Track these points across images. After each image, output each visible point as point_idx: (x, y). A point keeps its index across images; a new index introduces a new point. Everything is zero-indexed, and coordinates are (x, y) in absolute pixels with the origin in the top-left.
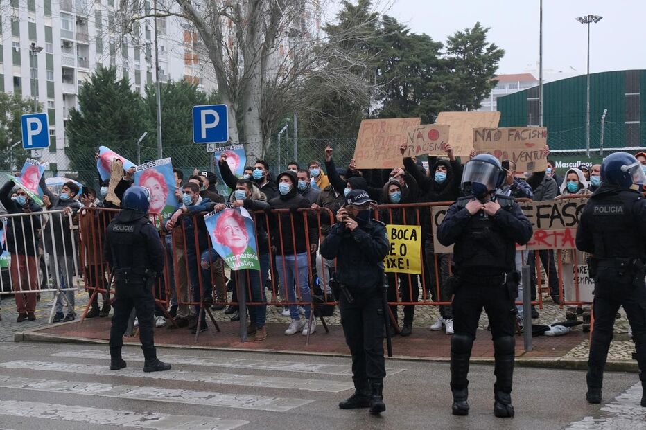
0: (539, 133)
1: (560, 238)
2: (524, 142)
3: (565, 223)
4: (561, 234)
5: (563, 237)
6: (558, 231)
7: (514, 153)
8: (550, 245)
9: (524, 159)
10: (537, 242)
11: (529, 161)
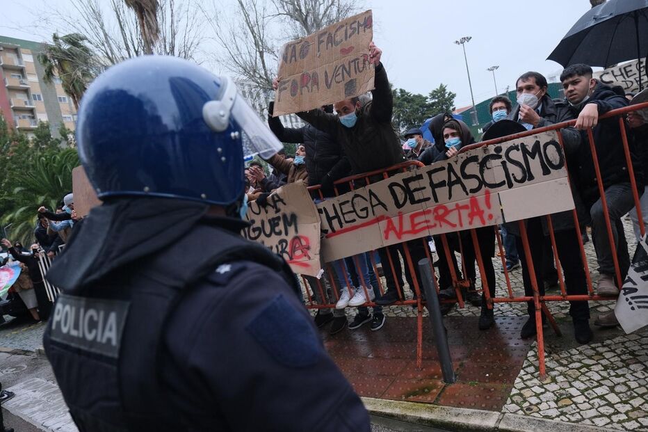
0: (359, 25)
1: (465, 213)
2: (339, 47)
3: (468, 191)
4: (466, 207)
5: (469, 211)
6: (461, 203)
7: (326, 72)
8: (454, 226)
9: (339, 78)
10: (438, 223)
11: (348, 79)
